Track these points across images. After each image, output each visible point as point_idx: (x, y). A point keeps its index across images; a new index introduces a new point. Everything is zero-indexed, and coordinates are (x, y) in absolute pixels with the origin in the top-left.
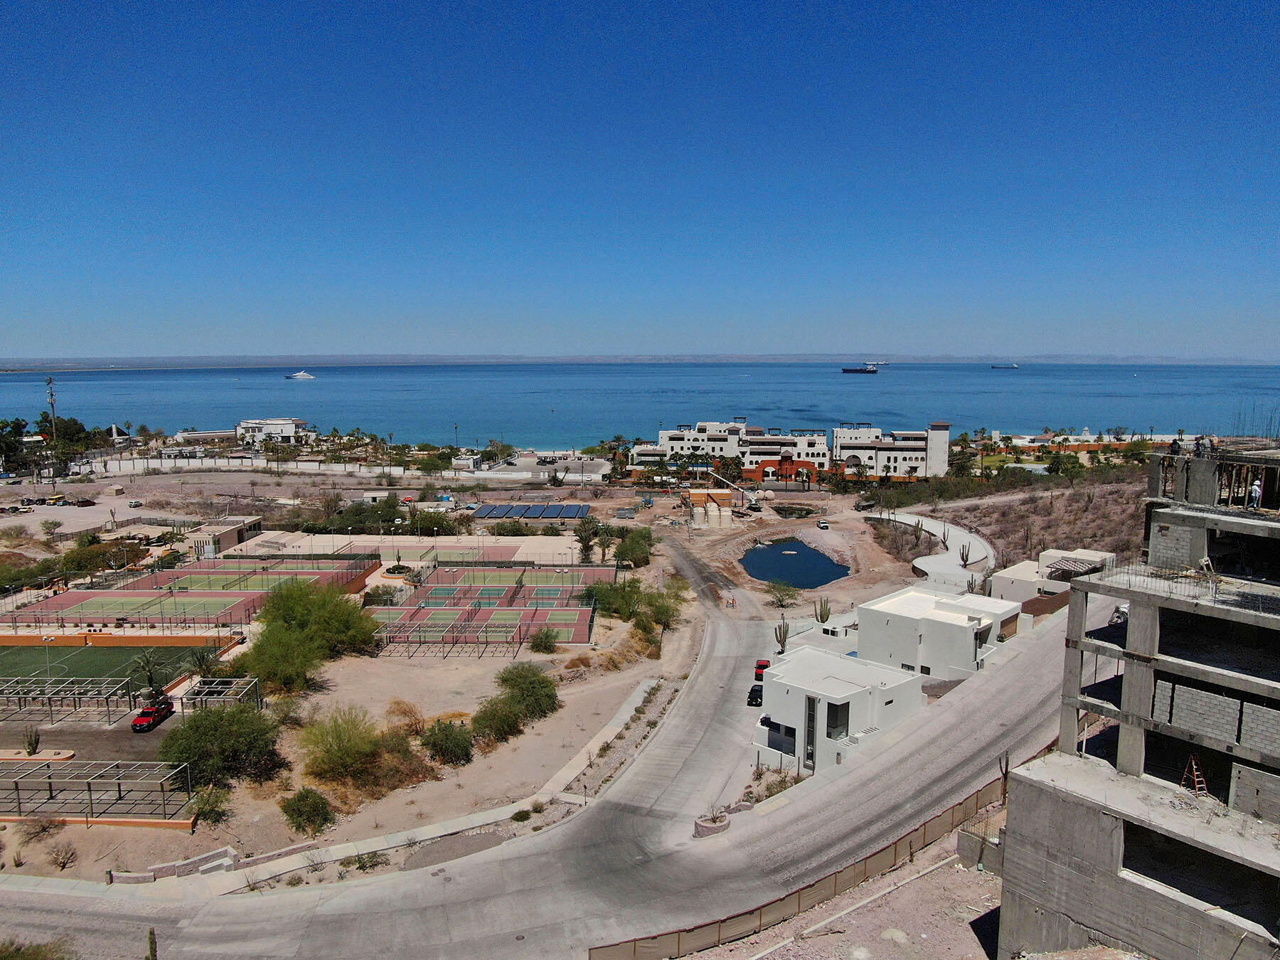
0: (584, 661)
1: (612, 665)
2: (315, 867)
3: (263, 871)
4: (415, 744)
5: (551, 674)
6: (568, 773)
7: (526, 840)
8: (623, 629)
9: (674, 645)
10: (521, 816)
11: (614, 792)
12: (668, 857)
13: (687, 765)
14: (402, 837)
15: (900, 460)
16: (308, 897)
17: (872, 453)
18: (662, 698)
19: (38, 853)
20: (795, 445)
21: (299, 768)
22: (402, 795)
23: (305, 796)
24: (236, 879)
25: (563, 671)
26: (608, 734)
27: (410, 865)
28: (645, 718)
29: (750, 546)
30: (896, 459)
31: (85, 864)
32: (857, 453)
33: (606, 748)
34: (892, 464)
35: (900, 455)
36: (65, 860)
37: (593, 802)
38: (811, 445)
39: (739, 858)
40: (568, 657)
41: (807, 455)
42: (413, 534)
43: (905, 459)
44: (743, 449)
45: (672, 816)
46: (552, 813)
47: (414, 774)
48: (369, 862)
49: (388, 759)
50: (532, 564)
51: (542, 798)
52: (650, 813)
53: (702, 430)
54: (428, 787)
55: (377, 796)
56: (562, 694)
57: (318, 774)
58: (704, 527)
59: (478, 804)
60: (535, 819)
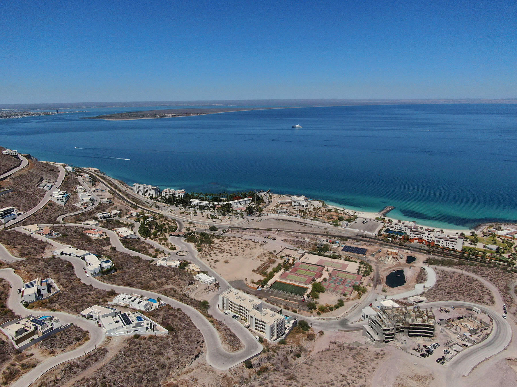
0: (349, 299)
1: (353, 300)
2: (319, 319)
3: (316, 318)
4: (328, 308)
5: (344, 300)
6: (342, 314)
7: (337, 320)
8: (356, 293)
9: (363, 297)
10: (337, 318)
11: (346, 317)
12: (347, 325)
13: (354, 316)
14: (326, 318)
15: (450, 244)
16: (319, 321)
17: (443, 240)
18: (356, 306)
19: (300, 313)
20: (425, 234)
21: (318, 309)
22: (326, 313)
23: (318, 312)
24: (314, 318)
25: (346, 300)
26: (347, 311)
27: (327, 320)
28: (353, 309)
29: (391, 272)
30: (448, 243)
31: (303, 314)
32: (439, 239)
33: (347, 312)
34: (447, 244)
35: (450, 242)
36: (302, 314)
37: (343, 318)
38: (429, 234)
39: (353, 326)
40: (347, 298)
41: (427, 237)
42: (330, 258)
43: (451, 243)
44: (411, 233)
45: (350, 321)
46: (340, 318)
47: (327, 311)
48: (324, 319)
49: (325, 309)
50: (349, 272)
51: (339, 317)
52: (348, 320)
53: (403, 224)
54: (329, 313)
55: (324, 313)
56: (345, 303)
57: (319, 310)
58: (387, 263)
59: (333, 316)
60: (338, 319)
